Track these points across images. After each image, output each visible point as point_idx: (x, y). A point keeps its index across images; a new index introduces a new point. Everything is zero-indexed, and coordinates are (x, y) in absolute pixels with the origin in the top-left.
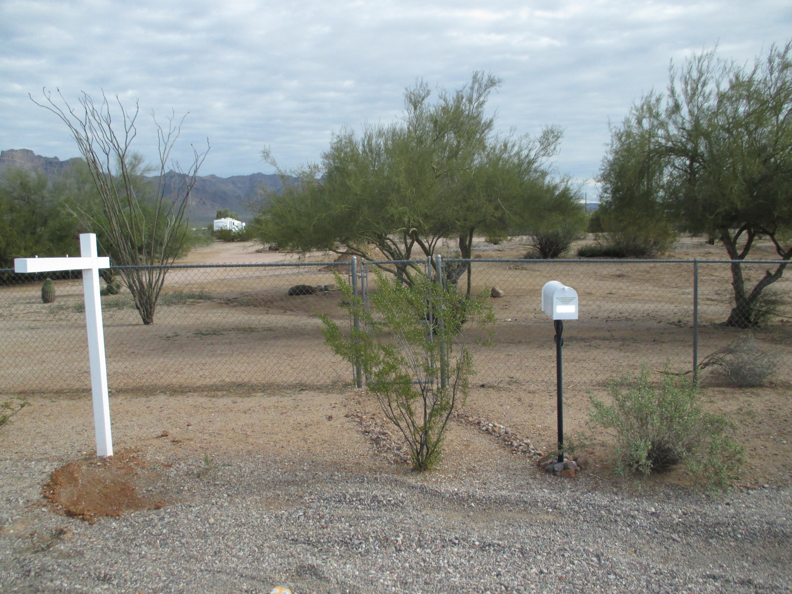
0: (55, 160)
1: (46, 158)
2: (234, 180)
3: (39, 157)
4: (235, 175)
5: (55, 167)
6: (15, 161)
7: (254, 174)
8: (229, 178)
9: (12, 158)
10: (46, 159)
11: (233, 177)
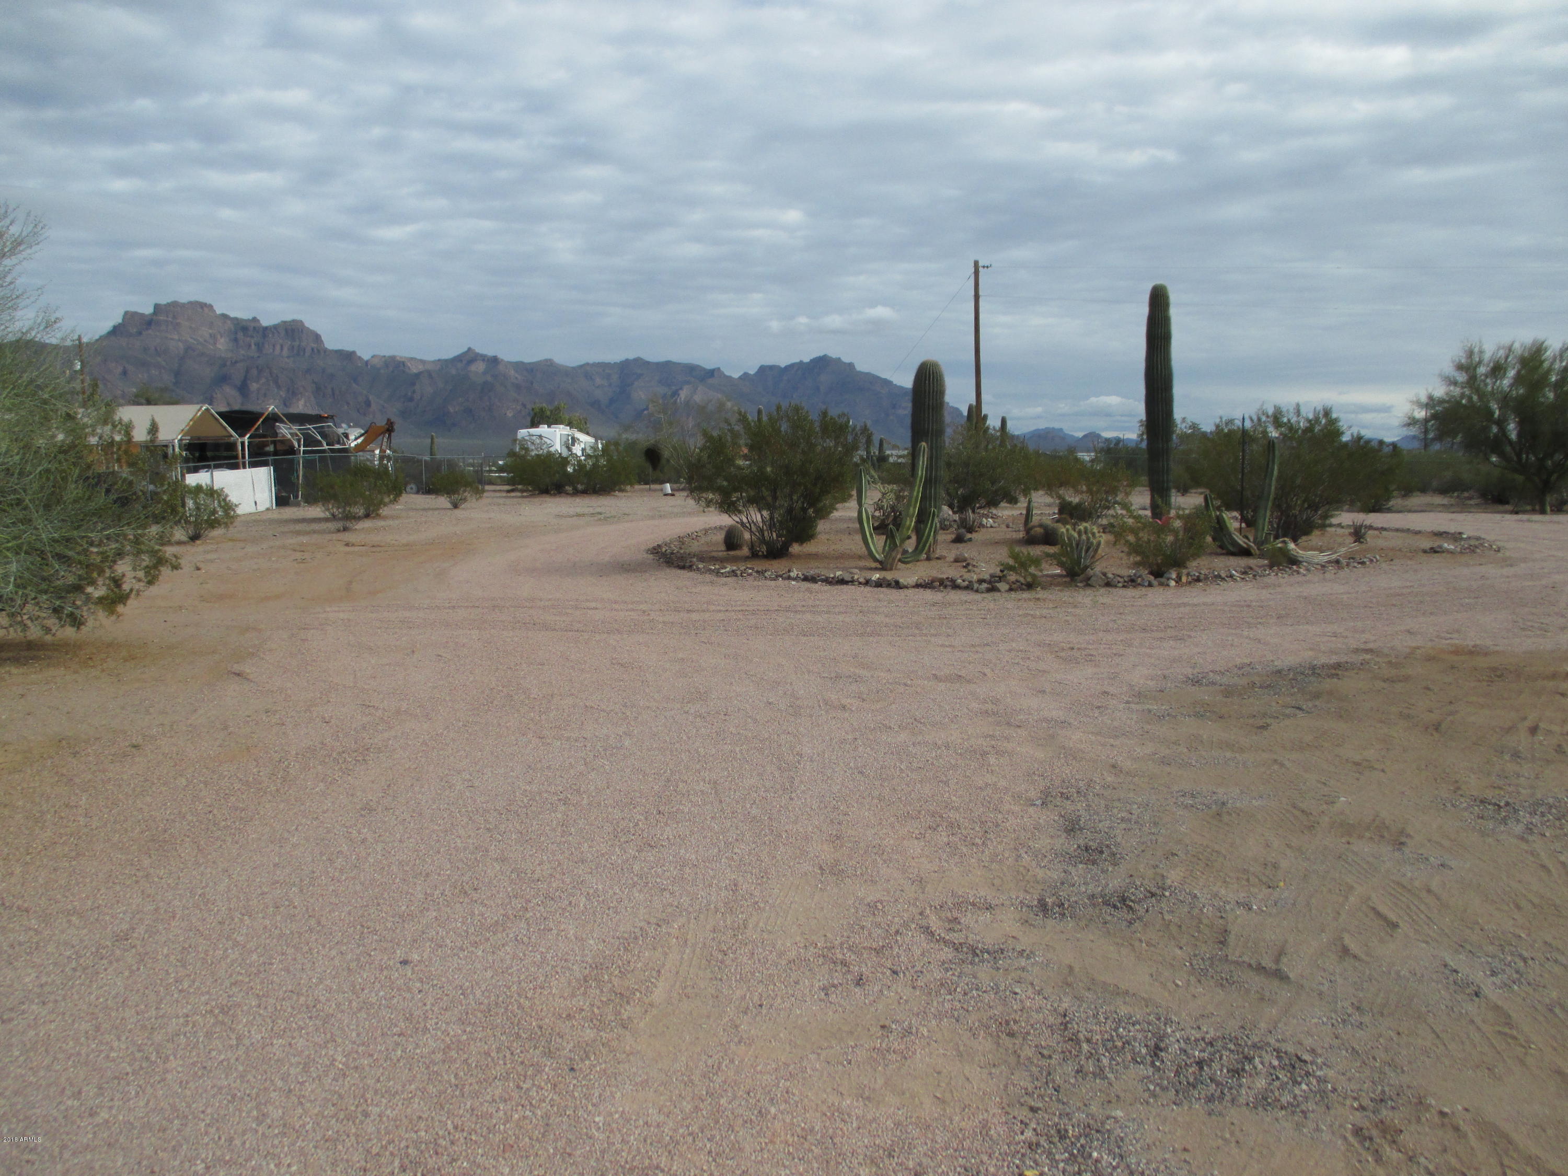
0: (253, 325)
1: (236, 319)
2: (587, 371)
3: (225, 317)
4: (591, 361)
5: (252, 337)
6: (178, 324)
7: (627, 360)
8: (581, 367)
9: (174, 317)
10: (236, 321)
11: (588, 364)
